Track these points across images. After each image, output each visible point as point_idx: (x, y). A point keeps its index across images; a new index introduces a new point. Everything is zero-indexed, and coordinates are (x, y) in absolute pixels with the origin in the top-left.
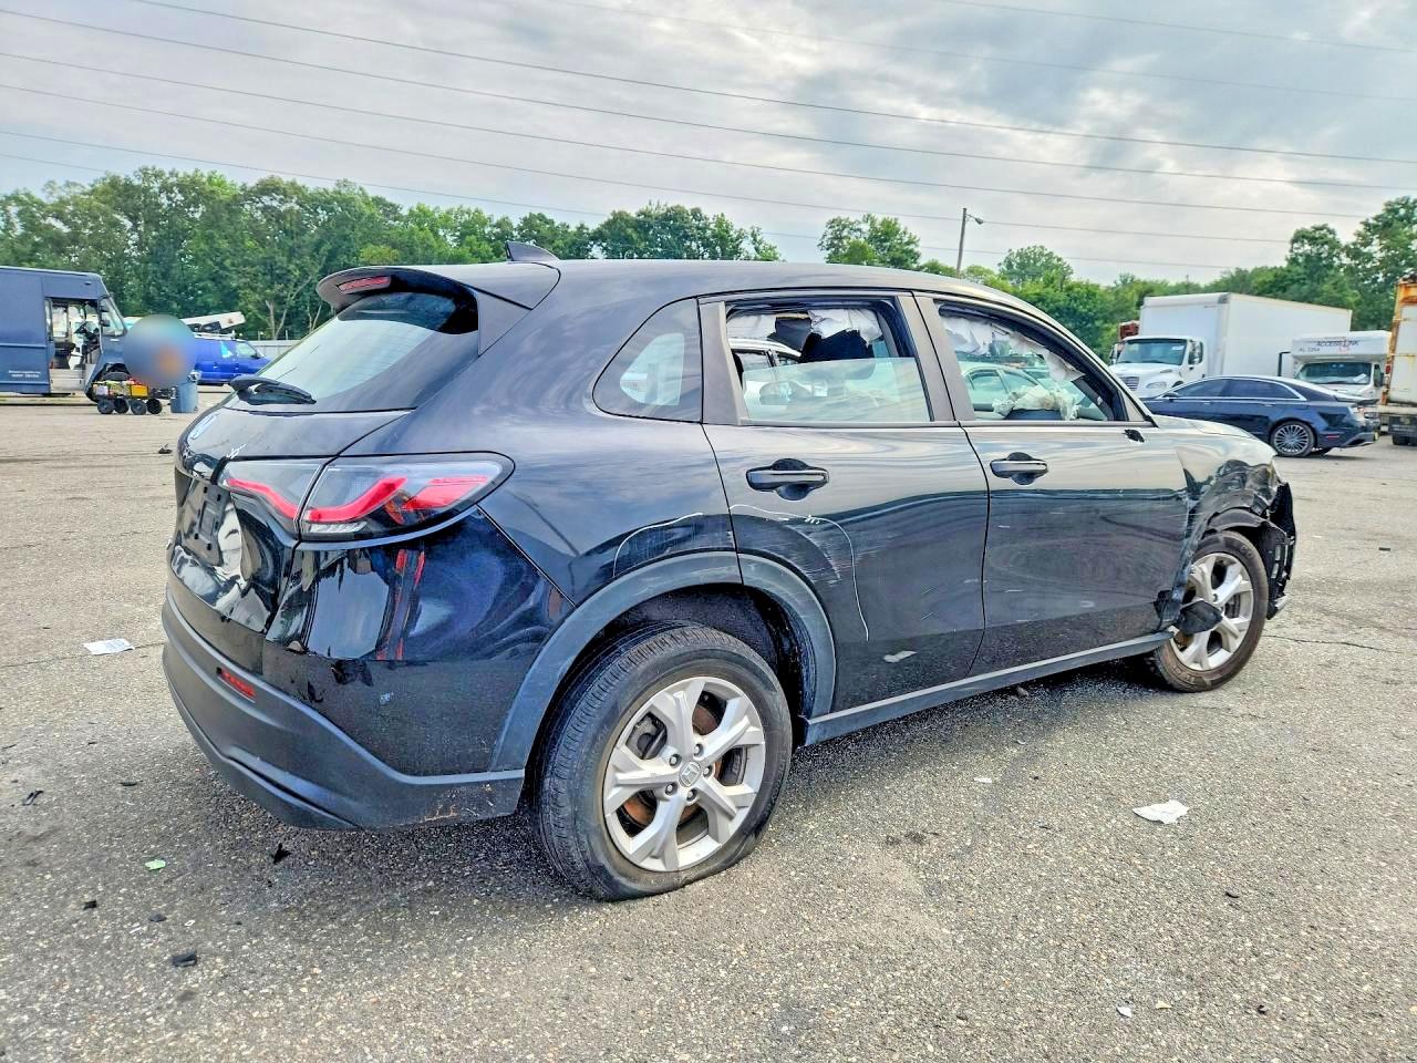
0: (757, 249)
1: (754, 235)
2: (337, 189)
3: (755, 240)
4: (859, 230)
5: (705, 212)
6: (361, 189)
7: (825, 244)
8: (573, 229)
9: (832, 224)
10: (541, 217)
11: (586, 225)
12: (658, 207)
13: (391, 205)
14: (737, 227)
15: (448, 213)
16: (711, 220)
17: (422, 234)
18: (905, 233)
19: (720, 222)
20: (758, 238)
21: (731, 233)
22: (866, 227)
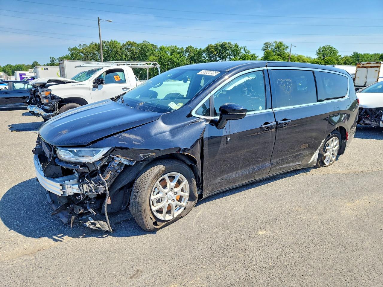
0: (245, 52)
1: (244, 48)
2: (143, 43)
3: (245, 49)
4: (272, 45)
5: (231, 43)
6: (149, 42)
7: (263, 49)
8: (198, 49)
9: (265, 44)
10: (191, 47)
11: (202, 48)
12: (220, 42)
13: (155, 46)
14: (240, 46)
15: (169, 47)
16: (233, 45)
17: (163, 53)
18: (285, 45)
19: (236, 45)
20: (246, 49)
21: (239, 48)
22: (274, 44)
